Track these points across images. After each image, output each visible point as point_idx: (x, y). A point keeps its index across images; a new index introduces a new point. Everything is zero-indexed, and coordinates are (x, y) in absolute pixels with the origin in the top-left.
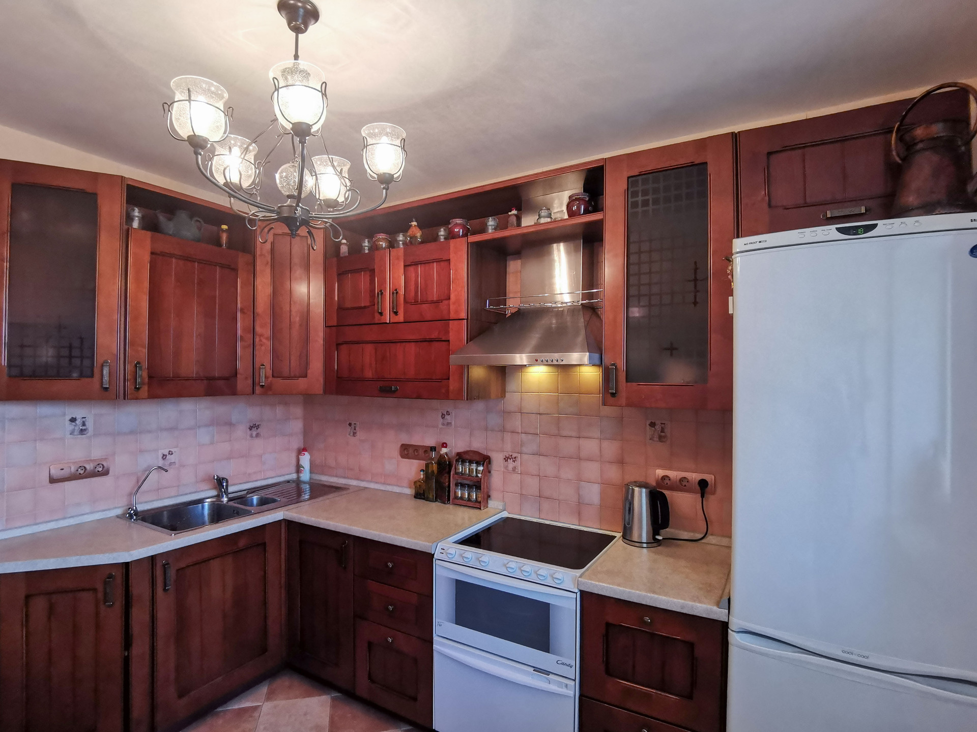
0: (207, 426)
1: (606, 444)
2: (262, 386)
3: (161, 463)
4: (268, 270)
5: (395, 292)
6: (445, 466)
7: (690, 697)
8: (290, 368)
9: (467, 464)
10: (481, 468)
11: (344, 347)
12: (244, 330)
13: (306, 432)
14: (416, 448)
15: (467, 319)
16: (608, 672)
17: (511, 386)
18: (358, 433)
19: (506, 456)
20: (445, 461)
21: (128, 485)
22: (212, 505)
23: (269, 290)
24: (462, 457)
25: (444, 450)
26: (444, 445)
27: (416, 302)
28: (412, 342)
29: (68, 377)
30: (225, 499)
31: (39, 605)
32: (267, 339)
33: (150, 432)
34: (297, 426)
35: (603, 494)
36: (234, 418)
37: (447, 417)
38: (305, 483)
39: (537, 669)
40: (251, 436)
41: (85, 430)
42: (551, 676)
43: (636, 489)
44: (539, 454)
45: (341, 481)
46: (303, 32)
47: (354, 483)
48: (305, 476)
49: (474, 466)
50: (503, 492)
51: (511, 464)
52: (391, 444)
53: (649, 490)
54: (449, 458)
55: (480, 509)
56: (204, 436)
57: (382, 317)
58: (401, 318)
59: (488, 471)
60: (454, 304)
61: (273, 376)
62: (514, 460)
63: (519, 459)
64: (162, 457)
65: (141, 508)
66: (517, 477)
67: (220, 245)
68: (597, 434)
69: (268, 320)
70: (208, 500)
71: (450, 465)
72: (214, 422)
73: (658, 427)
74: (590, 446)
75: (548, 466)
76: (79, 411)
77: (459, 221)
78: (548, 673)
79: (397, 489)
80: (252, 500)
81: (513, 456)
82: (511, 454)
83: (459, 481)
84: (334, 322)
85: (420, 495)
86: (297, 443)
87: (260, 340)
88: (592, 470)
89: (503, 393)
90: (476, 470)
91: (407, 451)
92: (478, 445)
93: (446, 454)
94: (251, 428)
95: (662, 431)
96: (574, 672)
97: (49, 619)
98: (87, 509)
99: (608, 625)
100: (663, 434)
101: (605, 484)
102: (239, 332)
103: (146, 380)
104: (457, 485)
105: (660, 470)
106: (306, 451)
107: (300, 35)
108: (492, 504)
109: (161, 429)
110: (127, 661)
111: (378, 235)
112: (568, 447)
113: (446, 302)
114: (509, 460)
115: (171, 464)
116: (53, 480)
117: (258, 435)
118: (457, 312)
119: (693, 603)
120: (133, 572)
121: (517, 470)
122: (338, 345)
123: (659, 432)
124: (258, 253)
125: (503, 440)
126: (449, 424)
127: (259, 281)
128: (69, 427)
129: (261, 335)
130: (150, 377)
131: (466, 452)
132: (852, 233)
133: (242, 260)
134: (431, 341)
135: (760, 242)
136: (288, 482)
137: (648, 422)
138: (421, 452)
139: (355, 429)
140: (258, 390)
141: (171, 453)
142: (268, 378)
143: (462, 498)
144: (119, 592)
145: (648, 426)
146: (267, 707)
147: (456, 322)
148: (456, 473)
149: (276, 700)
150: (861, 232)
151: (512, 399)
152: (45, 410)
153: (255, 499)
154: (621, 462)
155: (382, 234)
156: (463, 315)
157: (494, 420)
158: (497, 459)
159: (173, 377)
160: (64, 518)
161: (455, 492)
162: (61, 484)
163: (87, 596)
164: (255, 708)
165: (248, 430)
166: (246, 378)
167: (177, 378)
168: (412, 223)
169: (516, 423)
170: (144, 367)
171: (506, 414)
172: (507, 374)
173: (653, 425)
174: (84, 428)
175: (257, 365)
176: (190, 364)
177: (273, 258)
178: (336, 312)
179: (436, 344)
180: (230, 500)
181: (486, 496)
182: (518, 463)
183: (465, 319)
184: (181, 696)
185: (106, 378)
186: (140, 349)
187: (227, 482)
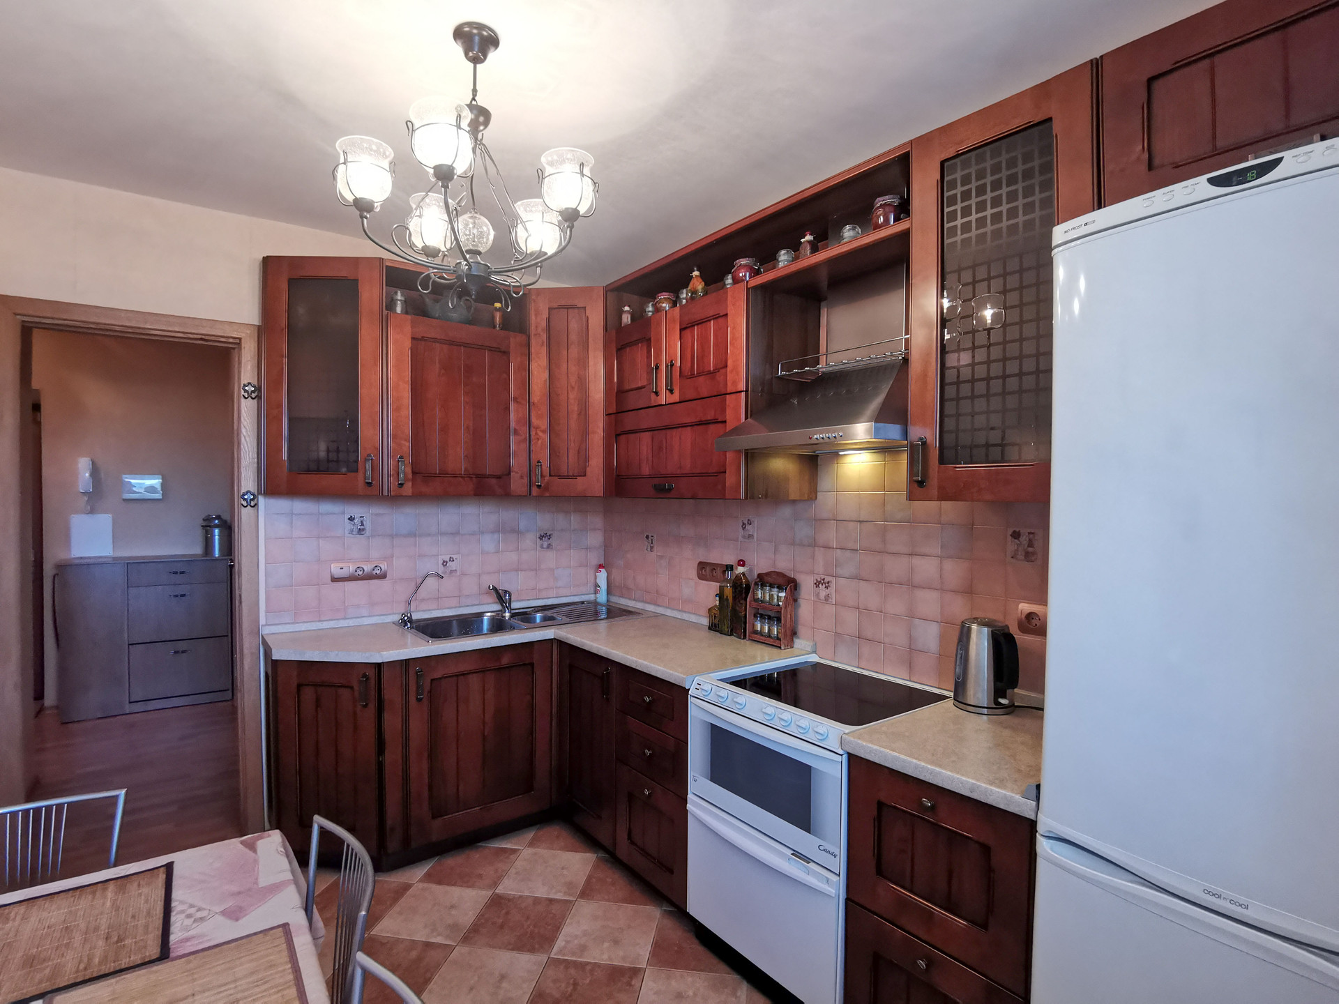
0: (493, 532)
1: (949, 565)
2: (539, 486)
3: (441, 570)
4: (544, 351)
5: (671, 365)
6: (741, 589)
7: (985, 926)
8: (568, 466)
9: (768, 588)
10: (783, 594)
11: (623, 438)
12: (518, 421)
13: (606, 547)
14: (714, 567)
15: (747, 391)
16: (879, 872)
17: (824, 483)
18: (655, 548)
19: (817, 580)
20: (741, 584)
21: (404, 591)
22: (492, 619)
23: (544, 375)
24: (763, 580)
25: (741, 570)
26: (742, 563)
27: (692, 376)
28: (688, 426)
29: (336, 471)
30: (507, 615)
31: (308, 694)
32: (543, 431)
33: (429, 535)
34: (595, 539)
35: (943, 638)
36: (523, 524)
37: (748, 527)
38: (602, 605)
39: (796, 854)
40: (542, 546)
41: (363, 530)
42: (811, 865)
43: (974, 627)
44: (858, 578)
45: (639, 605)
46: (482, 61)
47: (650, 608)
48: (602, 597)
49: (775, 592)
50: (814, 628)
51: (823, 592)
52: (687, 560)
53: (991, 629)
54: (747, 581)
55: (780, 648)
56: (488, 543)
57: (658, 397)
58: (676, 397)
59: (794, 599)
60: (732, 371)
61: (550, 475)
62: (827, 586)
63: (833, 585)
64: (443, 564)
65: (415, 617)
66: (829, 609)
67: (494, 327)
68: (938, 551)
69: (544, 410)
70: (489, 614)
71: (748, 588)
72: (500, 529)
73: (1024, 539)
74: (926, 568)
75: (870, 595)
76: (356, 510)
77: (744, 261)
78: (808, 860)
79: (693, 618)
80: (535, 618)
81: (826, 580)
82: (823, 577)
83: (760, 611)
84: (613, 409)
85: (713, 627)
86: (595, 558)
87: (536, 434)
88: (929, 602)
89: (812, 494)
90: (778, 596)
91: (706, 570)
92: (783, 564)
93: (744, 574)
94: (541, 538)
95: (1031, 544)
96: (840, 863)
97: (316, 711)
98: (365, 612)
99: (881, 805)
100: (1030, 549)
101: (945, 622)
102: (513, 425)
103: (410, 476)
104: (755, 616)
105: (1026, 605)
106: (603, 567)
107: (478, 66)
108: (799, 643)
109: (443, 534)
110: (380, 766)
111: (660, 295)
112: (896, 568)
113: (723, 371)
114: (820, 585)
115: (452, 571)
116: (334, 580)
117: (549, 546)
118: (735, 383)
119: (988, 786)
120: (386, 674)
121: (830, 600)
122: (618, 435)
123: (1026, 546)
124: (533, 331)
125: (813, 557)
126: (750, 536)
127: (534, 366)
128: (348, 525)
129: (537, 428)
130: (414, 473)
131: (768, 574)
132: (1234, 183)
133: (515, 340)
134: (707, 423)
135: (1086, 224)
136: (583, 603)
137: (1010, 532)
138: (719, 571)
139: (652, 543)
140: (535, 491)
141: (452, 560)
142: (545, 477)
143: (761, 633)
144: (373, 693)
145: (1010, 538)
146: (527, 852)
147: (733, 396)
148: (756, 600)
149: (538, 847)
150: (1253, 177)
151: (826, 500)
152: (327, 507)
153: (538, 616)
154: (969, 591)
155: (664, 293)
156: (742, 386)
157: (803, 531)
158: (807, 584)
159: (439, 474)
160: (345, 618)
161: (753, 625)
162: (341, 583)
163: (345, 693)
164: (514, 851)
165: (538, 540)
166: (522, 477)
167: (443, 473)
168: (694, 273)
169: (830, 535)
170: (407, 462)
171: (818, 522)
172: (819, 467)
173: (1016, 535)
174: (362, 527)
175: (533, 462)
176: (458, 459)
177: (549, 338)
178: (615, 394)
179: (712, 427)
180: (513, 616)
181: (789, 633)
182: (832, 590)
183: (743, 391)
184: (434, 817)
185: (369, 473)
186: (403, 442)
187: (510, 596)
